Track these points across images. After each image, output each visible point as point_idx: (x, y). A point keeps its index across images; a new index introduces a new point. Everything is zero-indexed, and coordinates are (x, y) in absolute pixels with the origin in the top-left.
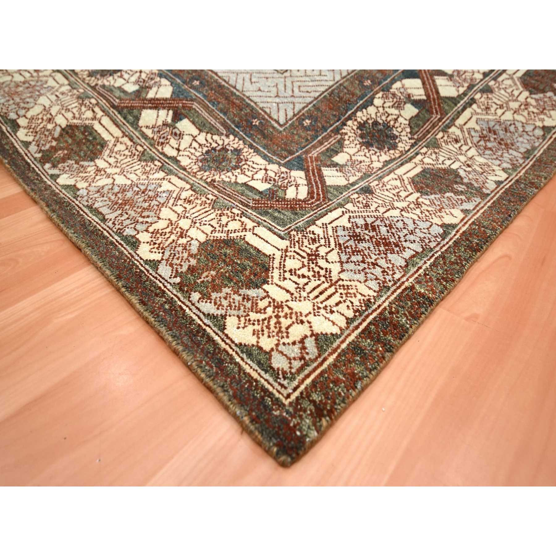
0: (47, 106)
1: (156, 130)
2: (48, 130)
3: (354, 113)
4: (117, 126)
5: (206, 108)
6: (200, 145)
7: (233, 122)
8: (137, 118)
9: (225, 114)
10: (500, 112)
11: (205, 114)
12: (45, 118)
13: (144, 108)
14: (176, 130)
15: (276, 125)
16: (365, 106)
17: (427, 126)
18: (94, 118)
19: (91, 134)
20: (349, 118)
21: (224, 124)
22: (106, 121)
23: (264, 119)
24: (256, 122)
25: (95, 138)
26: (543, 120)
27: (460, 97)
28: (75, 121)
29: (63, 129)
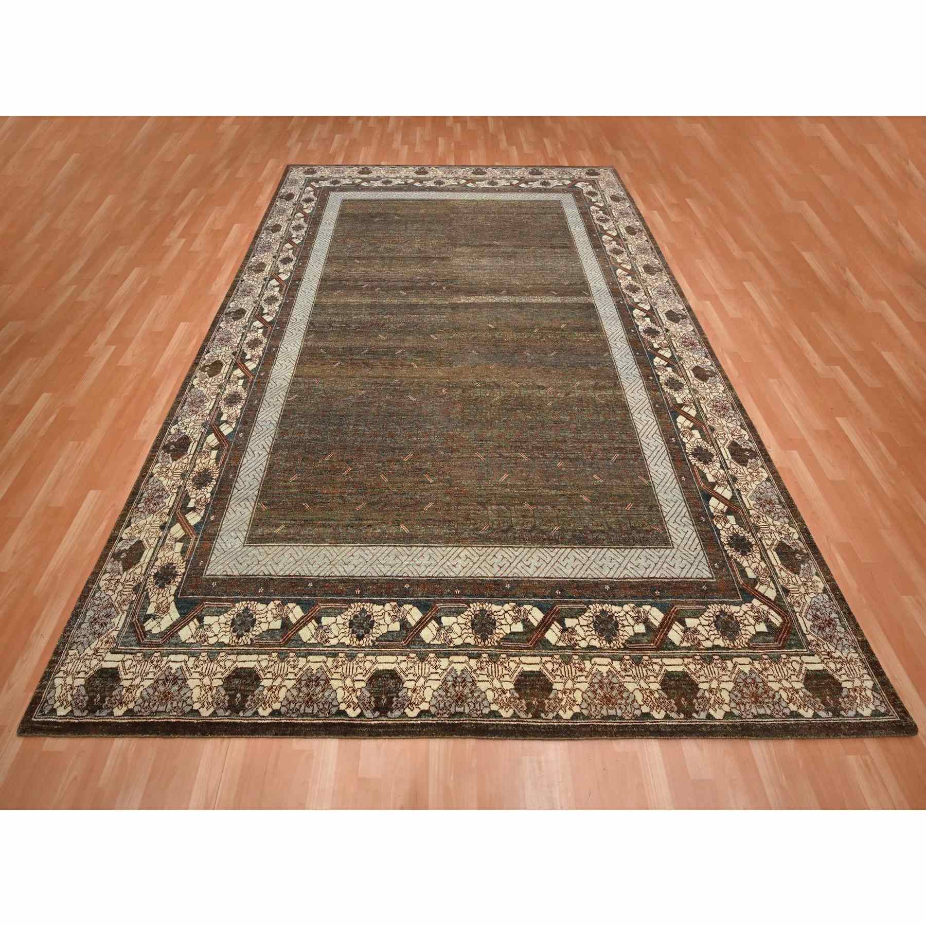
0: (638, 687)
1: (686, 639)
2: (659, 698)
3: (721, 542)
4: (674, 657)
5: (683, 603)
6: (708, 625)
7: (699, 598)
8: (672, 643)
9: (691, 598)
10: (749, 486)
11: (686, 607)
12: (648, 694)
13: (666, 634)
14: (691, 630)
15: (711, 580)
16: (719, 534)
17: (744, 520)
18: (661, 666)
19: (673, 676)
20: (723, 546)
21: (698, 603)
22: (666, 661)
23: (704, 582)
24: (704, 588)
25: (678, 676)
26: (762, 476)
27: (733, 493)
28: (659, 679)
29: (663, 689)
